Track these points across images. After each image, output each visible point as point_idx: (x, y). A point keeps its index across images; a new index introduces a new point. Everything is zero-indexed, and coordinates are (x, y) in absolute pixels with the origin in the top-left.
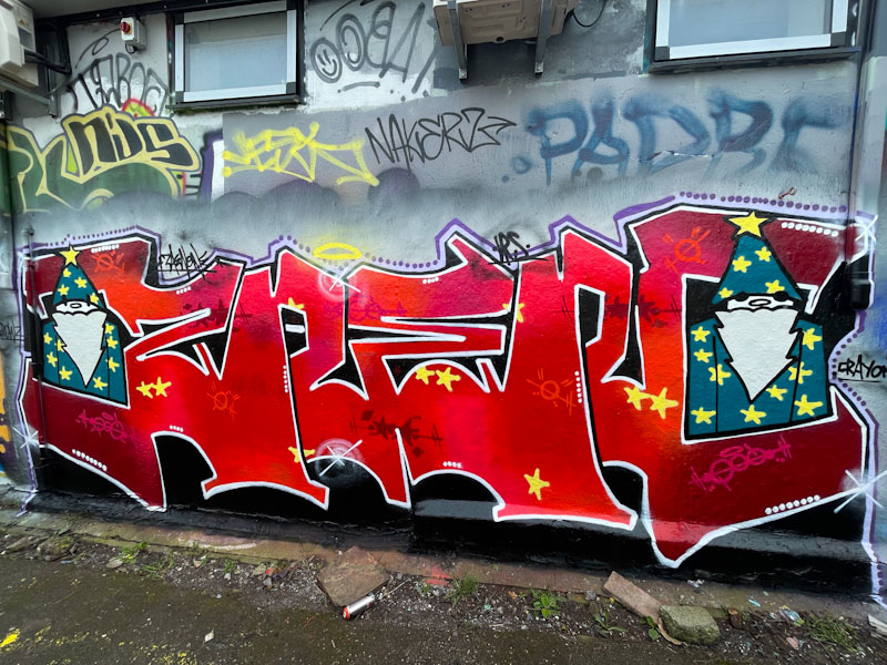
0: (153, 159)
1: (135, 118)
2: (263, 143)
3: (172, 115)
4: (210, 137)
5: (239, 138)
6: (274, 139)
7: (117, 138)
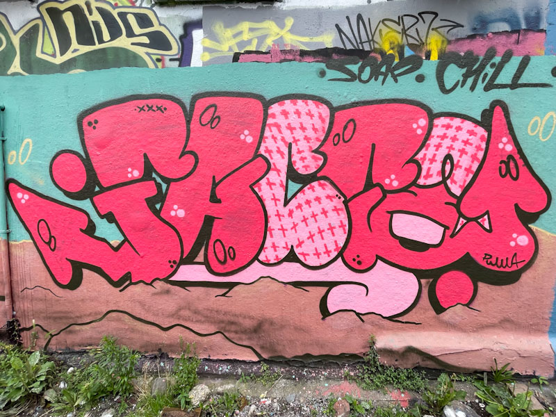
0: (132, 44)
1: (115, 7)
2: (240, 33)
3: (153, 6)
4: (189, 27)
5: (218, 28)
6: (251, 30)
7: (96, 24)
